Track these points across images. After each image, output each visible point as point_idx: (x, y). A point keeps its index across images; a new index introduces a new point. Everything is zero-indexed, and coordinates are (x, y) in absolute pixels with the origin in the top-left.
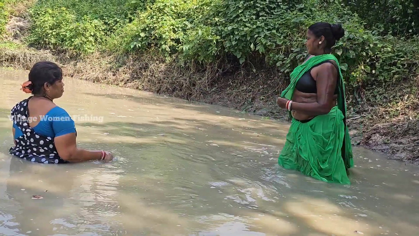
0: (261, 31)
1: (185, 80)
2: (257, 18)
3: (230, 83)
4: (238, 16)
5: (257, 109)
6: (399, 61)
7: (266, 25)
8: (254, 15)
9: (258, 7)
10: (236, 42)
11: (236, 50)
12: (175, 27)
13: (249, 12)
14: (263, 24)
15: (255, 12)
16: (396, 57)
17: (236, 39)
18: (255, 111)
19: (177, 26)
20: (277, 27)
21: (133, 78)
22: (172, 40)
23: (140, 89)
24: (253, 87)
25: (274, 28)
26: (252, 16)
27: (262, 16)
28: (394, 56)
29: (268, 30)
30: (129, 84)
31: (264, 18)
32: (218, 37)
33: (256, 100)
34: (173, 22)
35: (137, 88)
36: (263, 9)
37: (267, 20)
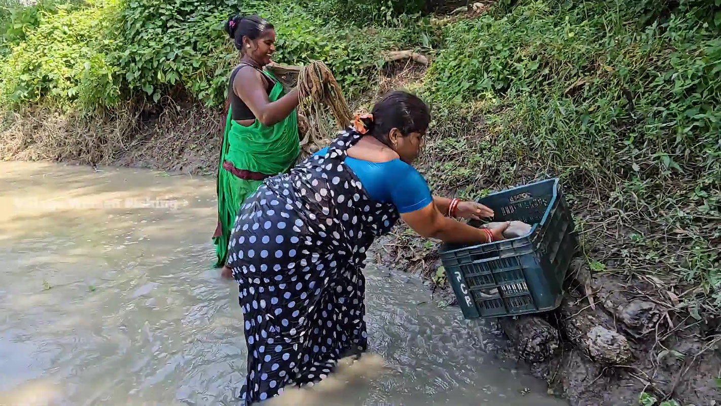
0: (168, 51)
1: (92, 136)
2: (164, 32)
3: (156, 130)
4: (138, 33)
5: (184, 165)
6: (353, 67)
7: (178, 40)
8: (160, 27)
9: (163, 14)
10: (140, 72)
11: (145, 84)
12: (69, 59)
13: (154, 23)
14: (173, 39)
15: (160, 23)
16: (350, 61)
17: (138, 68)
18: (181, 168)
19: (73, 56)
20: (193, 40)
21: (26, 145)
22: (68, 79)
23: (34, 160)
24: (182, 133)
25: (188, 43)
26: (157, 30)
27: (172, 27)
28: (348, 60)
29: (179, 48)
30: (22, 154)
31: (175, 30)
32: (116, 69)
33: (186, 151)
34: (68, 49)
35: (31, 158)
36: (172, 17)
37: (179, 32)
